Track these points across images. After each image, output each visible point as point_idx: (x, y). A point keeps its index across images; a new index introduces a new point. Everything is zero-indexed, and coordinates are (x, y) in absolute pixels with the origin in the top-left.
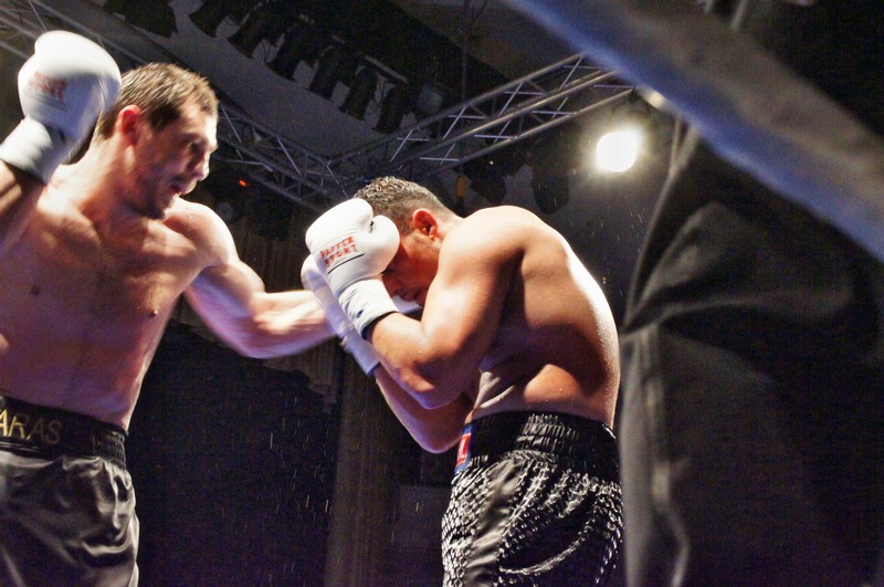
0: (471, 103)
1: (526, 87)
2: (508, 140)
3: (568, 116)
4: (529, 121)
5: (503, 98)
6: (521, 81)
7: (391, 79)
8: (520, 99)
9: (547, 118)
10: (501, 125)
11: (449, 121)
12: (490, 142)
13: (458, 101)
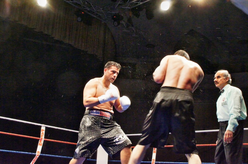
2: (141, 3)
12: (137, 4)
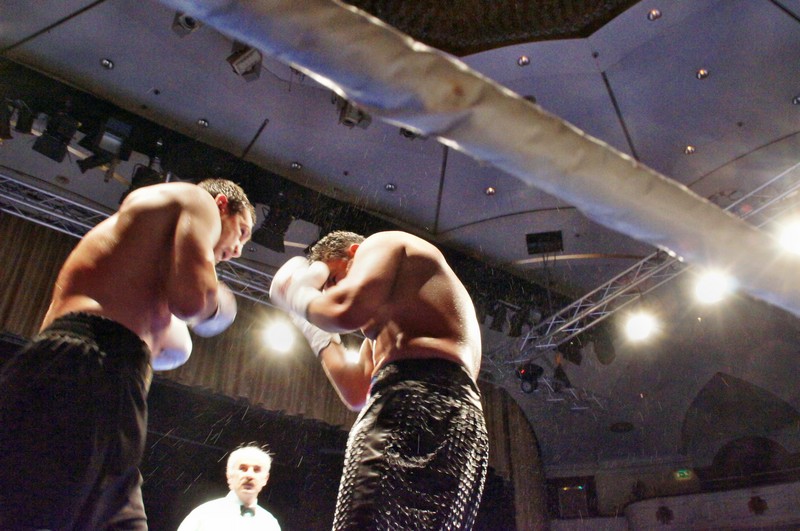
0: (558, 314)
1: (585, 302)
2: (580, 330)
3: (608, 314)
4: (589, 319)
5: (573, 310)
6: (581, 300)
7: (513, 309)
8: (583, 308)
9: (598, 316)
10: (575, 324)
11: (547, 326)
13: (549, 315)
